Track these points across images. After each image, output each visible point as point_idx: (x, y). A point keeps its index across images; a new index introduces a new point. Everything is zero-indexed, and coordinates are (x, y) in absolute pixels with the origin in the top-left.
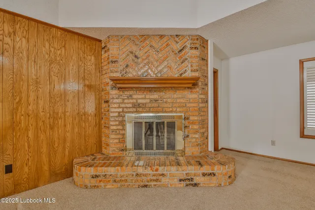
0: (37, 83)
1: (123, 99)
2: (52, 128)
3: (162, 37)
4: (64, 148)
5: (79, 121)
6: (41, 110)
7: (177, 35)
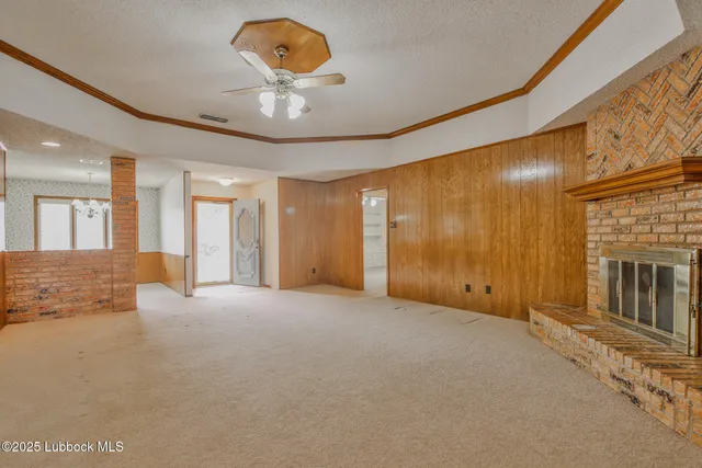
0: (509, 207)
1: (601, 220)
2: (523, 257)
3: (654, 76)
4: (537, 286)
5: (557, 254)
6: (513, 236)
7: (684, 55)
